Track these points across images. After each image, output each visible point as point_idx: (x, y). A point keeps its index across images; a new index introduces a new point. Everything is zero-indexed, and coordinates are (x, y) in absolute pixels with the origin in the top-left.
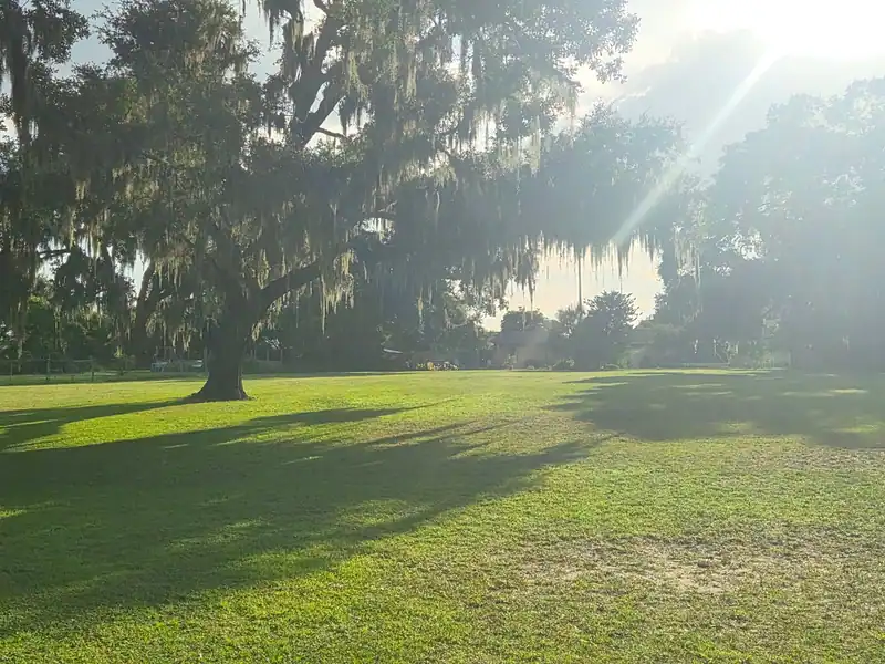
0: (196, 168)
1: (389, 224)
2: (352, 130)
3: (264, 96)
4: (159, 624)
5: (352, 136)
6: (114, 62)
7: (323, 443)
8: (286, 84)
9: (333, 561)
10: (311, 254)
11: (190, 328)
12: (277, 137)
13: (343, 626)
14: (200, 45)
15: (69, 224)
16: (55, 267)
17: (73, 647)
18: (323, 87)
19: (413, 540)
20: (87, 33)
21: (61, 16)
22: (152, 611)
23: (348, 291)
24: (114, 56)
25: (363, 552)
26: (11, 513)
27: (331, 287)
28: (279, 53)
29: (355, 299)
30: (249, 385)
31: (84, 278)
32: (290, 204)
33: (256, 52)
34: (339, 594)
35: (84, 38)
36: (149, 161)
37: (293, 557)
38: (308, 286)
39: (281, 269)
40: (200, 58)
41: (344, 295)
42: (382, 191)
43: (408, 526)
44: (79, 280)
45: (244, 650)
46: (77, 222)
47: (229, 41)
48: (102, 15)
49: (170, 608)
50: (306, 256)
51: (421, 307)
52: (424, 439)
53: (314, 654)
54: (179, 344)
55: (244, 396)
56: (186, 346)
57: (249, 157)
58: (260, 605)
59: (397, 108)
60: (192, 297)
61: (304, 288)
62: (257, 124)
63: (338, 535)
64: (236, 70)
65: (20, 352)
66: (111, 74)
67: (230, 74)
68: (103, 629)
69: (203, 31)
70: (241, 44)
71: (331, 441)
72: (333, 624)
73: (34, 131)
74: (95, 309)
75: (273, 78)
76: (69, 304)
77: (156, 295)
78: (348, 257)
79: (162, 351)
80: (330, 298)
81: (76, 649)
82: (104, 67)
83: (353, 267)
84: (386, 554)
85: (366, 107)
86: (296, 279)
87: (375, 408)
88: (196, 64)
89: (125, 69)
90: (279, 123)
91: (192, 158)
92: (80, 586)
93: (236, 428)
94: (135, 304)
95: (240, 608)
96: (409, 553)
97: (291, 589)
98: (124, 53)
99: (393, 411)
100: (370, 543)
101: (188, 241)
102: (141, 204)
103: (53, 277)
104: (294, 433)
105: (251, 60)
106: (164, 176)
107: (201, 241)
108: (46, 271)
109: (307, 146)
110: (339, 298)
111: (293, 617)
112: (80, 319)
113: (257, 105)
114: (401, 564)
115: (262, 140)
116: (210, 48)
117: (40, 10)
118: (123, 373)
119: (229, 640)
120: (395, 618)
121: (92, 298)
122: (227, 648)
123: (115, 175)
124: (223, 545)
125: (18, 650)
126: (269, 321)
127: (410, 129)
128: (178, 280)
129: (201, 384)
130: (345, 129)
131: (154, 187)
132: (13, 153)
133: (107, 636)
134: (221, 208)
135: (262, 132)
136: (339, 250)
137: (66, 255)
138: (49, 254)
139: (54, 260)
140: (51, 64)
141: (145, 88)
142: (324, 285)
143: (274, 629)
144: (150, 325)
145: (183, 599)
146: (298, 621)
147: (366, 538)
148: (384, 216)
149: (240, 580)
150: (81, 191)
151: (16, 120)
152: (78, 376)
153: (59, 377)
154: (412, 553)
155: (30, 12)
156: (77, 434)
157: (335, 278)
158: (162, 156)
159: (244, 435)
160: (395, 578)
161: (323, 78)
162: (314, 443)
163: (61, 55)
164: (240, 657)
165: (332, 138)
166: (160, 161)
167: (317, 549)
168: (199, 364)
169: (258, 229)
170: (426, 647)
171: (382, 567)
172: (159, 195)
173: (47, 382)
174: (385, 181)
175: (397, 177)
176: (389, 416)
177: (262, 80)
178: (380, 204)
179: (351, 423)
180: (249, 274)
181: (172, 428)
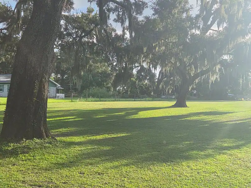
0: (175, 42)
1: (231, 56)
2: (221, 29)
3: (194, 21)
4: (166, 168)
5: (220, 30)
6: (153, 14)
7: (210, 121)
8: (201, 17)
9: (215, 155)
10: (207, 66)
11: (171, 87)
12: (198, 32)
13: (219, 175)
14: (177, 7)
15: (141, 59)
16: (137, 70)
17: (144, 171)
18: (212, 17)
19: (239, 152)
20: (148, 7)
21: (141, 3)
22: (164, 164)
23: (218, 76)
24: (153, 13)
25: (223, 154)
26: (127, 134)
27: (213, 75)
28: (199, 8)
29: (220, 79)
30: (188, 103)
31: (144, 73)
32: (201, 52)
33: (192, 8)
34: (217, 165)
35: (147, 8)
36: (163, 41)
37: (202, 153)
38: (206, 75)
39: (198, 70)
40: (176, 11)
41: (216, 78)
42: (230, 47)
43: (238, 147)
44: (143, 74)
45: (190, 178)
46: (143, 58)
47: (184, 5)
48: (151, 2)
49: (169, 164)
50: (205, 66)
51: (241, 81)
52: (241, 121)
53: (210, 182)
54: (168, 91)
55: (186, 106)
56: (170, 92)
57: (190, 38)
58: (194, 166)
59: (235, 21)
60: (172, 78)
61: (204, 76)
62: (192, 29)
63: (216, 148)
64: (187, 13)
65: (129, 93)
66: (152, 18)
67: (184, 15)
68: (151, 167)
69: (178, 3)
70: (188, 6)
71: (212, 121)
72: (216, 174)
73: (133, 34)
74: (146, 82)
75: (197, 15)
76: (140, 80)
77: (162, 78)
78: (218, 67)
79: (164, 93)
80: (212, 79)
81: (145, 171)
82: (151, 16)
83: (220, 70)
84: (231, 155)
85: (225, 22)
86: (203, 73)
87: (226, 112)
88: (175, 13)
89: (156, 16)
90: (199, 28)
91: (174, 39)
92: (145, 155)
93: (185, 115)
94: (157, 80)
95: (188, 166)
96: (238, 155)
97: (203, 162)
98: (156, 11)
99: (232, 113)
100: (226, 151)
101: (171, 63)
102: (160, 53)
103: (136, 73)
104: (201, 117)
105: (191, 10)
106: (166, 45)
107: (176, 63)
108: (135, 72)
109: (207, 34)
110: (215, 79)
111: (204, 170)
112: (143, 84)
113: (192, 23)
114: (236, 158)
115: (194, 33)
116: (179, 8)
117: (136, 2)
118: (154, 99)
119: (186, 175)
120: (235, 174)
121: (146, 78)
122: (185, 176)
123: (153, 45)
124: (183, 148)
125: (131, 170)
126: (194, 85)
127: (239, 27)
128: (169, 74)
129: (175, 102)
130: (219, 28)
131: (164, 48)
132: (127, 40)
133: (153, 169)
134: (182, 53)
135: (193, 31)
136: (215, 65)
137: (139, 67)
138: (135, 67)
139: (137, 68)
140: (138, 16)
141: (162, 21)
142: (211, 75)
143: (198, 173)
144: (160, 86)
145: (172, 162)
146: (205, 171)
147: (225, 150)
148: (230, 54)
149: (188, 158)
150: (145, 50)
151: (129, 32)
152: (142, 99)
153: (138, 99)
154: (239, 155)
155: (133, 3)
156: (142, 115)
157: (214, 73)
158: (166, 39)
159: (186, 118)
160: (235, 162)
161: (212, 14)
162: (208, 121)
163: (141, 13)
164: (189, 180)
165: (214, 31)
166: (165, 41)
167: (210, 151)
168: (174, 97)
169: (192, 59)
170: (245, 184)
171: (230, 159)
172: (165, 50)
173: (135, 101)
174: (231, 43)
175: (234, 42)
176: (230, 114)
177: (194, 16)
178: (229, 50)
179: (218, 116)
180: (189, 72)
181: (167, 115)
